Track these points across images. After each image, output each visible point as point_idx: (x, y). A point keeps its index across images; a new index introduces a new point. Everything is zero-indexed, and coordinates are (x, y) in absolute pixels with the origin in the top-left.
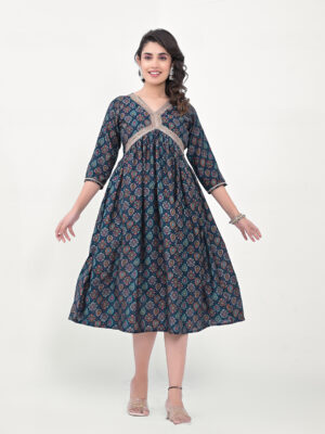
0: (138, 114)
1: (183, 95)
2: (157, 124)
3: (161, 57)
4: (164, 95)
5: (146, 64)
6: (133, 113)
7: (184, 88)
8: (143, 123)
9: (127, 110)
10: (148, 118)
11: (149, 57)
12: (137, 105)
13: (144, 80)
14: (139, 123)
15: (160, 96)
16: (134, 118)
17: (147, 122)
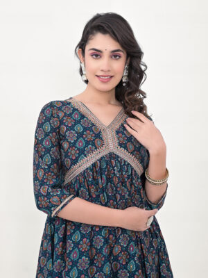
0: (85, 129)
1: (141, 102)
2: (111, 144)
3: (114, 55)
4: (114, 101)
5: (93, 64)
6: (79, 128)
7: (143, 93)
8: (93, 144)
9: (69, 122)
10: (98, 136)
11: (97, 54)
12: (83, 116)
13: (87, 82)
14: (87, 143)
15: (109, 103)
16: (80, 135)
17: (98, 142)
